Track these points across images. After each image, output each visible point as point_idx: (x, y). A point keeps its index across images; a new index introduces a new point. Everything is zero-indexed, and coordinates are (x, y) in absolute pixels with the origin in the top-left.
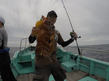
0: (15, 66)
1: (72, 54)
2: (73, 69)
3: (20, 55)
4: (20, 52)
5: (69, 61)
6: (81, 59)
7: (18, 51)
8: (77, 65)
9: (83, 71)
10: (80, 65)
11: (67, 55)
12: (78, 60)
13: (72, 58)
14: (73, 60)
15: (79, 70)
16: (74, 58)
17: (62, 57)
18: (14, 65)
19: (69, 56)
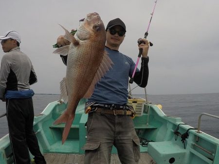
0: (42, 132)
1: (178, 123)
3: (57, 110)
4: (58, 105)
6: (198, 139)
7: (56, 102)
8: (185, 153)
10: (192, 155)
11: (168, 124)
12: (190, 140)
13: (176, 133)
14: (180, 138)
16: (182, 133)
18: (38, 131)
19: (170, 129)
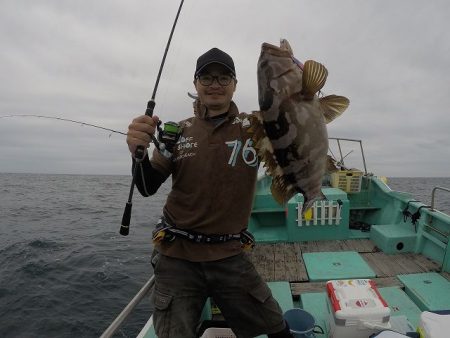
1: (408, 200)
2: (400, 246)
5: (397, 223)
6: (431, 219)
8: (416, 237)
9: (428, 259)
10: (425, 239)
11: (395, 203)
12: (422, 221)
13: (406, 213)
14: (409, 219)
15: (420, 254)
16: (413, 212)
17: (380, 209)
19: (399, 209)
